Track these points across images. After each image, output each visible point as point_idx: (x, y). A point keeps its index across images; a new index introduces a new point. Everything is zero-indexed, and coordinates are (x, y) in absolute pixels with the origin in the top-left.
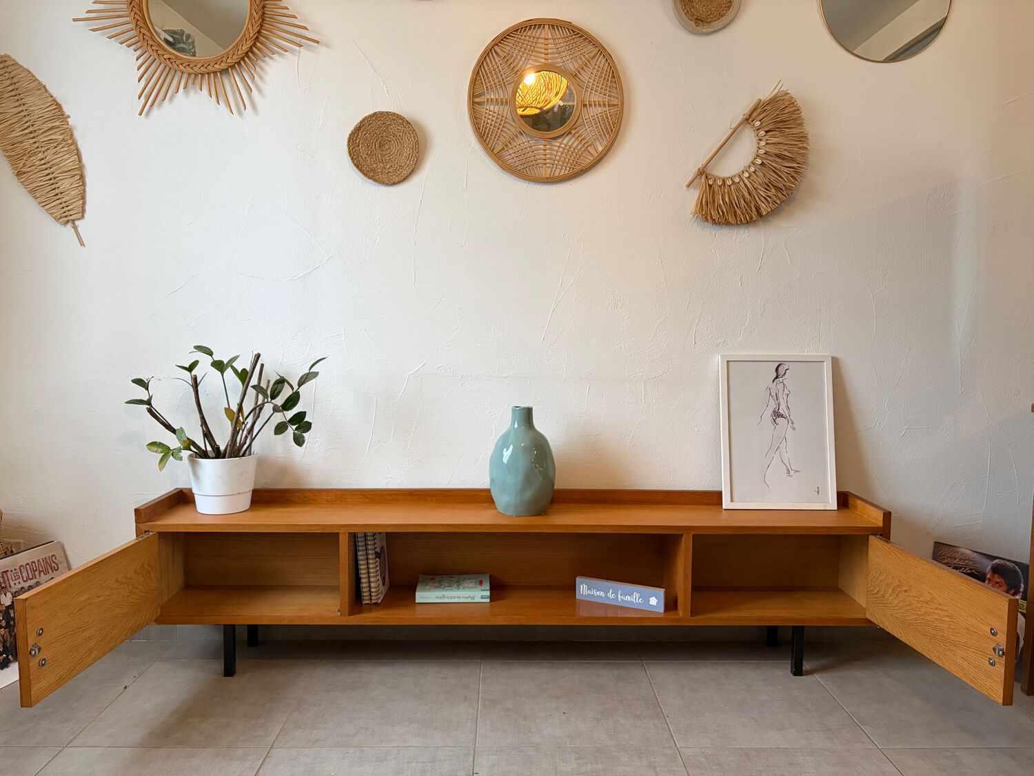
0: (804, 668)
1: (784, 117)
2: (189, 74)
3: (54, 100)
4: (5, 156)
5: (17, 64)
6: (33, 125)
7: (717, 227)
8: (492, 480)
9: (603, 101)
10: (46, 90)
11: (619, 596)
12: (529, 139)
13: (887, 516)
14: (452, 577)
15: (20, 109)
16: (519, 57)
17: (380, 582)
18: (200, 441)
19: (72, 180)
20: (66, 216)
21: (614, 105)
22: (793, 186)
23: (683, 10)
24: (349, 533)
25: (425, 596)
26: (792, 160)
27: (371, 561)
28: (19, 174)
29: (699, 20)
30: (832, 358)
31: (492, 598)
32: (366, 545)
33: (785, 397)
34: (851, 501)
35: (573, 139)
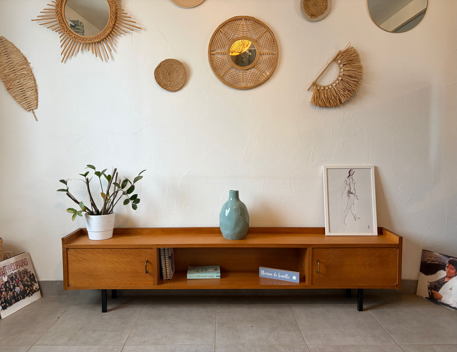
0: (363, 308)
1: (351, 58)
2: (83, 44)
3: (24, 56)
4: (2, 81)
5: (7, 40)
6: (14, 67)
7: (321, 108)
8: (221, 224)
9: (269, 53)
10: (20, 51)
11: (279, 276)
12: (236, 70)
13: (401, 239)
14: (203, 267)
15: (9, 60)
16: (231, 33)
17: (171, 270)
18: (90, 207)
19: (32, 92)
20: (30, 108)
21: (274, 54)
22: (356, 89)
23: (305, 11)
24: (157, 248)
25: (191, 276)
26: (355, 77)
27: (167, 261)
28: (8, 89)
29: (312, 15)
30: (375, 167)
31: (221, 277)
32: (165, 253)
33: (353, 184)
34: (384, 232)
35: (256, 70)
